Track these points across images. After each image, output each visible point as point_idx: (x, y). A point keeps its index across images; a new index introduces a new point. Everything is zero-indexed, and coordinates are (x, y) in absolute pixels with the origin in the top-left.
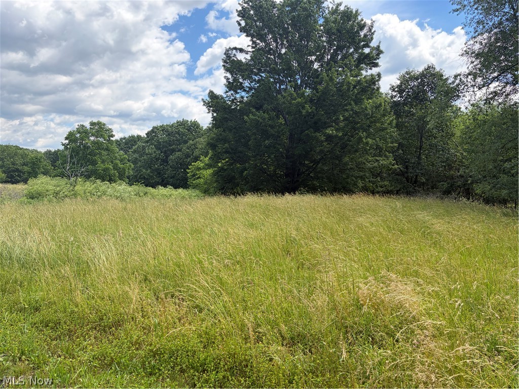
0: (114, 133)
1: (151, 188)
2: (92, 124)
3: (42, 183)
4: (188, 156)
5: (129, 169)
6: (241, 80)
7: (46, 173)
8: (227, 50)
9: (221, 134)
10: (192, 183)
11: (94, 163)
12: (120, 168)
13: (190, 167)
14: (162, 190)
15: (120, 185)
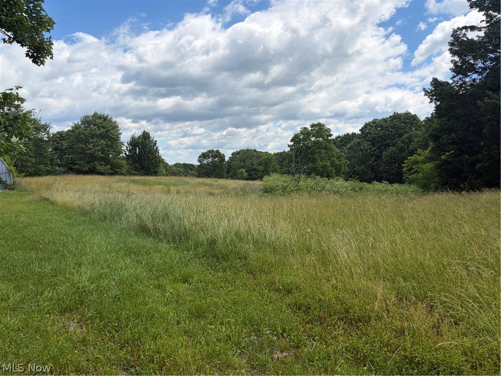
0: (332, 133)
1: (366, 183)
2: (312, 126)
3: (274, 179)
4: (402, 150)
5: (345, 165)
6: (472, 62)
7: (275, 171)
8: (455, 31)
9: (446, 124)
10: (408, 178)
11: (314, 161)
12: (337, 165)
13: (405, 162)
14: (377, 185)
15: (337, 180)
